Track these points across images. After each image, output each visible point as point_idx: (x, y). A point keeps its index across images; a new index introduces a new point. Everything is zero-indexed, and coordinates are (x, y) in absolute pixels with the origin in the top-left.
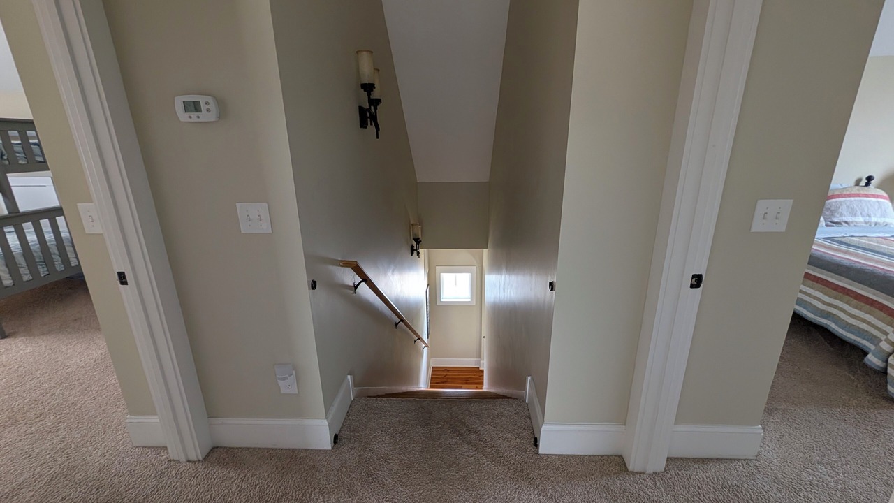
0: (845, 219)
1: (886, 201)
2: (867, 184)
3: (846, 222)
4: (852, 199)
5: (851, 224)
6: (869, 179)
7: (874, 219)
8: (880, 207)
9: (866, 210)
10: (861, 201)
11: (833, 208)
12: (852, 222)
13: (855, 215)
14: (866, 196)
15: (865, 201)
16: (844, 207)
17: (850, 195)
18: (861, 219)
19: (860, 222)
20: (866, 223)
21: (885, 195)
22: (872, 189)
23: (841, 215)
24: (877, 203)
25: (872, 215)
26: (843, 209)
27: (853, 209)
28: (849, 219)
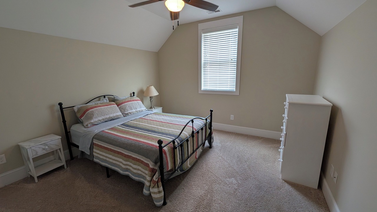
0: (129, 112)
1: (140, 101)
2: (134, 95)
3: (130, 113)
4: (129, 103)
5: (132, 113)
6: (134, 93)
7: (138, 110)
8: (138, 104)
9: (135, 106)
10: (132, 103)
11: (124, 108)
12: (132, 112)
13: (132, 109)
14: (133, 101)
15: (133, 103)
16: (127, 107)
17: (128, 101)
18: (134, 111)
19: (134, 112)
20: (136, 112)
21: (139, 99)
22: (135, 97)
23: (128, 110)
24: (137, 103)
25: (137, 108)
26: (127, 108)
27: (130, 107)
28: (130, 111)
